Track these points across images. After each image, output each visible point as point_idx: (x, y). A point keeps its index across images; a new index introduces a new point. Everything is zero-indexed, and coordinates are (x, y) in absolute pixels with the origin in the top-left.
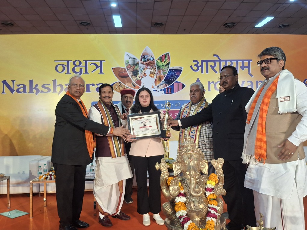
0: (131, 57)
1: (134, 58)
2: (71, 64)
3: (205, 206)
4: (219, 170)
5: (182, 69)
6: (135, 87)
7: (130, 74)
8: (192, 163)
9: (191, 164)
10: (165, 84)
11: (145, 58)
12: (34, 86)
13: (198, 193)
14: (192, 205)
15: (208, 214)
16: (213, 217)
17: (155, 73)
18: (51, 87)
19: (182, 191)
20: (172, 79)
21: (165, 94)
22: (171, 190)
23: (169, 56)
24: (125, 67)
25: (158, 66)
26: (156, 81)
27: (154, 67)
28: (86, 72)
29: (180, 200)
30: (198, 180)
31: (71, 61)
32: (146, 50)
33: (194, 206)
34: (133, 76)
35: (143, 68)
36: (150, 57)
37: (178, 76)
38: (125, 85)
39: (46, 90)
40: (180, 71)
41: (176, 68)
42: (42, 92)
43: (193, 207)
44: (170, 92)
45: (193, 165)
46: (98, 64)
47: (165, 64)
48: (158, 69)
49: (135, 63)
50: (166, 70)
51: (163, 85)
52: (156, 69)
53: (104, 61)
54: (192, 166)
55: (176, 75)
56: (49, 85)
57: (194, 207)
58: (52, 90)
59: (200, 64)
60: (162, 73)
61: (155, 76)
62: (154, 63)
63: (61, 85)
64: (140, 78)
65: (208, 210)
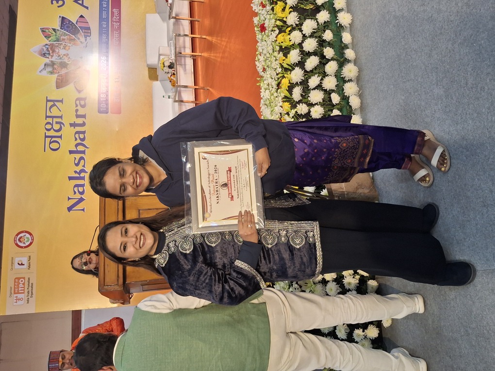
17: (65, 44)
18: (78, 156)
27: (57, 45)
31: (45, 133)
35: (58, 57)
39: (82, 161)
41: (59, 22)
42: (84, 166)
47: (54, 33)
51: (80, 37)
52: (60, 43)
53: (47, 97)
56: (75, 158)
58: (82, 155)
60: (66, 37)
61: (69, 45)
62: (52, 45)
63: (77, 145)
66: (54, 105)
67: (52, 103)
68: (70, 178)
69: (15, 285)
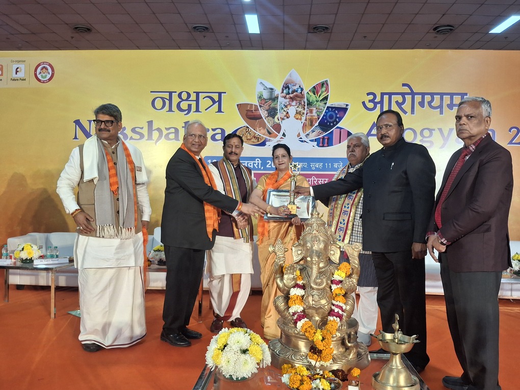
0: (266, 87)
1: (272, 89)
2: (175, 96)
3: (327, 302)
4: (354, 259)
5: (349, 107)
6: (271, 135)
7: (263, 113)
8: (316, 246)
9: (314, 248)
10: (319, 131)
11: (289, 89)
13: (319, 285)
14: (310, 299)
15: (331, 313)
16: (336, 317)
17: (303, 114)
18: (145, 132)
19: (300, 282)
20: (330, 123)
21: (319, 146)
22: (286, 279)
23: (328, 85)
24: (256, 102)
25: (309, 101)
26: (304, 126)
27: (303, 103)
28: (197, 110)
29: (296, 292)
30: (323, 270)
31: (176, 92)
32: (290, 75)
33: (313, 300)
34: (269, 118)
35: (285, 105)
36: (297, 86)
37: (341, 119)
38: (255, 132)
39: (138, 137)
40: (344, 110)
41: (338, 105)
42: (131, 138)
43: (311, 302)
44: (326, 145)
45: (317, 249)
46: (216, 96)
47: (321, 98)
48: (309, 106)
49: (273, 97)
50: (323, 108)
51: (316, 133)
52: (306, 107)
53: (225, 93)
54: (316, 251)
55: (338, 116)
56: (142, 128)
57: (313, 302)
58: (146, 137)
59: (378, 99)
61: (304, 118)
62: (302, 97)
63: (159, 130)
64: (279, 120)
65: (331, 307)
66: (214, 102)
67: (216, 99)
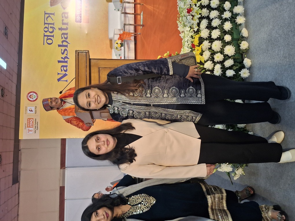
12: (63, 60)
18: (63, 48)
39: (66, 52)
42: (67, 55)
53: (45, 11)
58: (66, 48)
63: (62, 42)
66: (49, 16)
67: (48, 15)
68: (59, 62)
69: (28, 122)
